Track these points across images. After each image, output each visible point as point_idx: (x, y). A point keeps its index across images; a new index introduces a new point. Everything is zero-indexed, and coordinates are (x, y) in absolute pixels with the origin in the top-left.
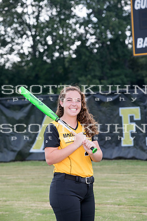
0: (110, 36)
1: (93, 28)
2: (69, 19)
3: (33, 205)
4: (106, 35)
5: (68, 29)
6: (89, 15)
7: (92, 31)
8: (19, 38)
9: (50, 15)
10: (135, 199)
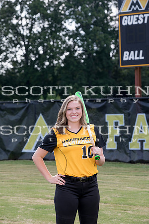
1: (81, 40)
5: (58, 41)
7: (80, 44)
8: (13, 47)
9: (42, 27)
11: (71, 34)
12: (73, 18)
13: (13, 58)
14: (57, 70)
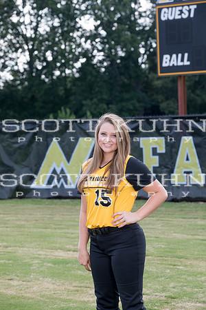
1: (101, 43)
2: (73, 32)
4: (116, 51)
6: (96, 28)
7: (100, 47)
8: (13, 52)
9: (51, 26)
10: (164, 248)
11: (88, 34)
12: (90, 14)
13: (13, 66)
14: (70, 81)
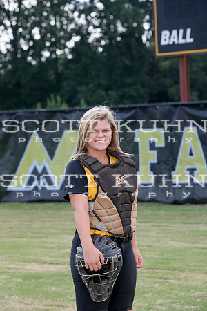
0: (121, 29)
1: (97, 18)
2: (64, 4)
3: (11, 266)
5: (63, 19)
7: (96, 22)
10: (157, 259)
11: (82, 7)
14: (62, 64)
